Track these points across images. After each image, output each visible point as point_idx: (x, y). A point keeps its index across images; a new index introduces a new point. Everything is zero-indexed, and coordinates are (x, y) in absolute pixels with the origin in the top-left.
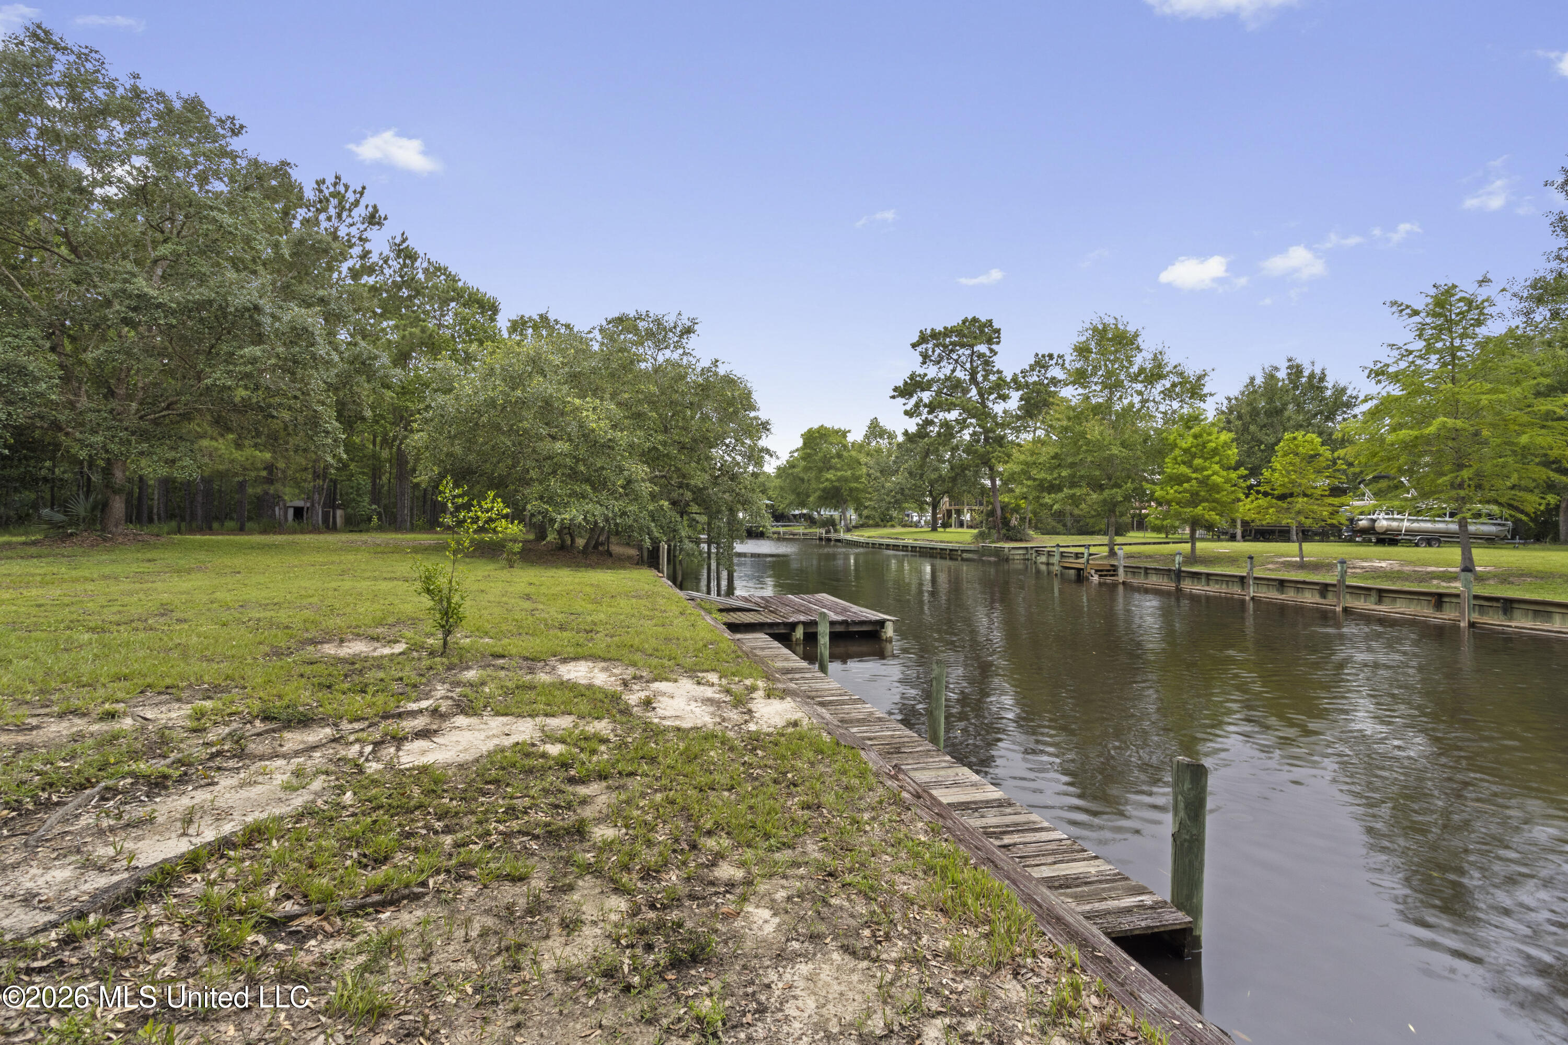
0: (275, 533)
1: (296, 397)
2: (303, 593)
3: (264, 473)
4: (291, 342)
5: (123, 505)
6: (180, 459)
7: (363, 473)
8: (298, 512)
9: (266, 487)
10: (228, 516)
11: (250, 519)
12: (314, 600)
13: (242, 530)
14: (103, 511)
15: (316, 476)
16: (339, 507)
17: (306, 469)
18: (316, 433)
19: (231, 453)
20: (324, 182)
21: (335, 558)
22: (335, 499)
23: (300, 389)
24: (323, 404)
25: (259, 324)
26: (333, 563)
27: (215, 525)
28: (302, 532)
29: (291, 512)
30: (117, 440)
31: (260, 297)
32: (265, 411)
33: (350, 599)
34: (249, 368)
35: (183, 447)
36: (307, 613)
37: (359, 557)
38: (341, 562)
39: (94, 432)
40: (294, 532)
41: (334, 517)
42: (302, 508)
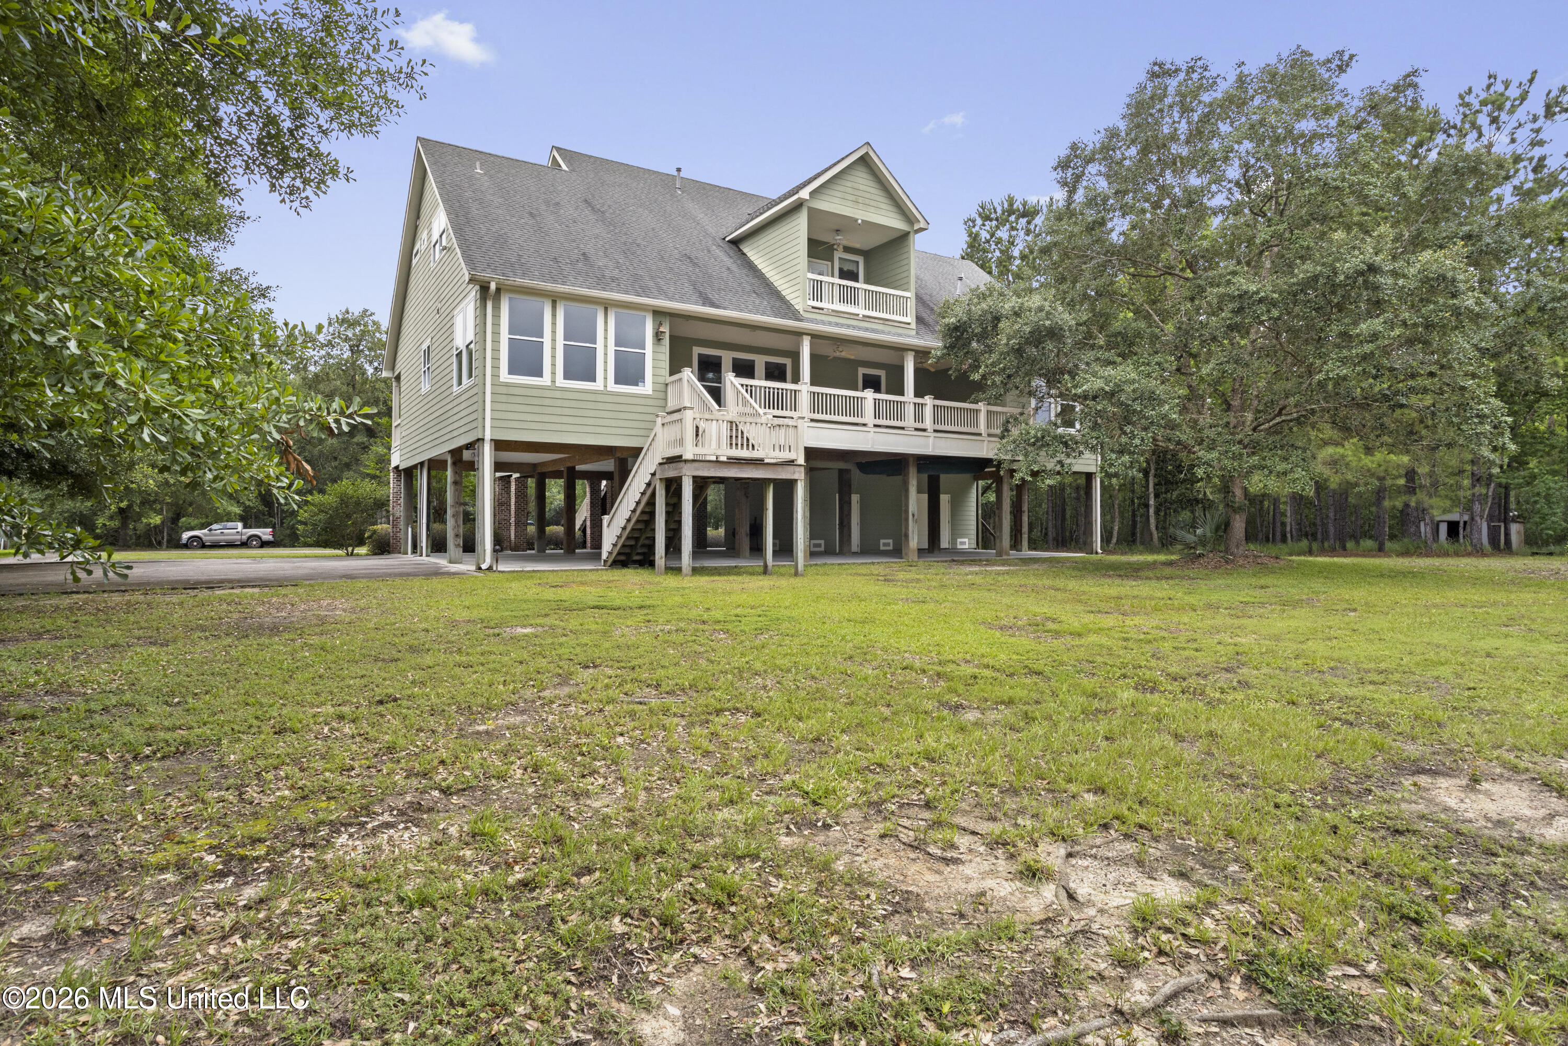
0: (1420, 555)
1: (1432, 374)
2: (1432, 655)
3: (1402, 481)
4: (1422, 300)
5: (1244, 525)
6: (1292, 471)
7: (1554, 473)
8: (1453, 528)
9: (1404, 498)
10: (1367, 535)
11: (1392, 537)
12: (1445, 672)
13: (1381, 550)
14: (1225, 531)
15: (1477, 480)
16: (1514, 520)
17: (1461, 472)
18: (1466, 420)
19: (1360, 460)
20: (1470, 91)
21: (1501, 597)
22: (1507, 510)
23: (1437, 362)
24: (1474, 376)
25: (1376, 288)
26: (1495, 604)
27: (1350, 545)
28: (1457, 554)
29: (1443, 528)
30: (1230, 454)
31: (1376, 254)
32: (1390, 401)
33: (1511, 680)
34: (1368, 348)
35: (1296, 456)
36: (1425, 699)
37: (1542, 596)
38: (1509, 604)
39: (1211, 448)
40: (1446, 554)
41: (1507, 534)
42: (1457, 523)
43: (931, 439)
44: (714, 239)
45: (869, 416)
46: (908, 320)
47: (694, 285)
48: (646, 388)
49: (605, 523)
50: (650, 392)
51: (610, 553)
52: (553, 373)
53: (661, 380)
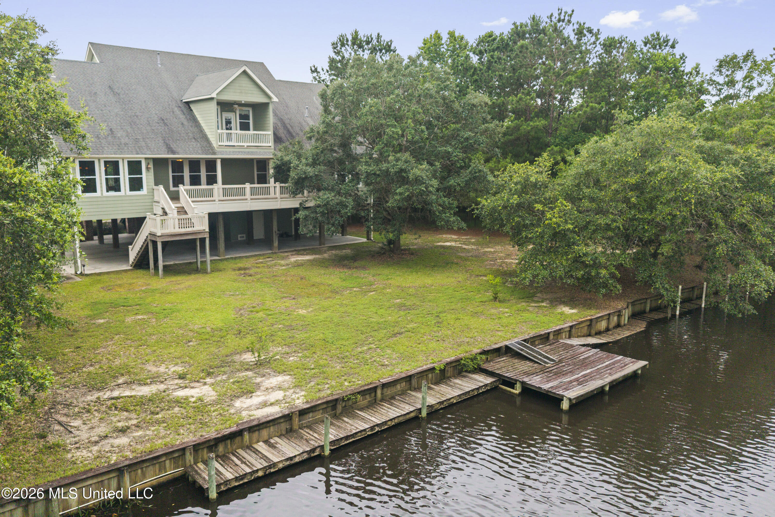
43: (279, 202)
44: (176, 101)
45: (248, 195)
46: (270, 145)
47: (164, 140)
48: (144, 191)
49: (130, 249)
50: (146, 193)
51: (133, 263)
52: (102, 191)
53: (151, 187)
